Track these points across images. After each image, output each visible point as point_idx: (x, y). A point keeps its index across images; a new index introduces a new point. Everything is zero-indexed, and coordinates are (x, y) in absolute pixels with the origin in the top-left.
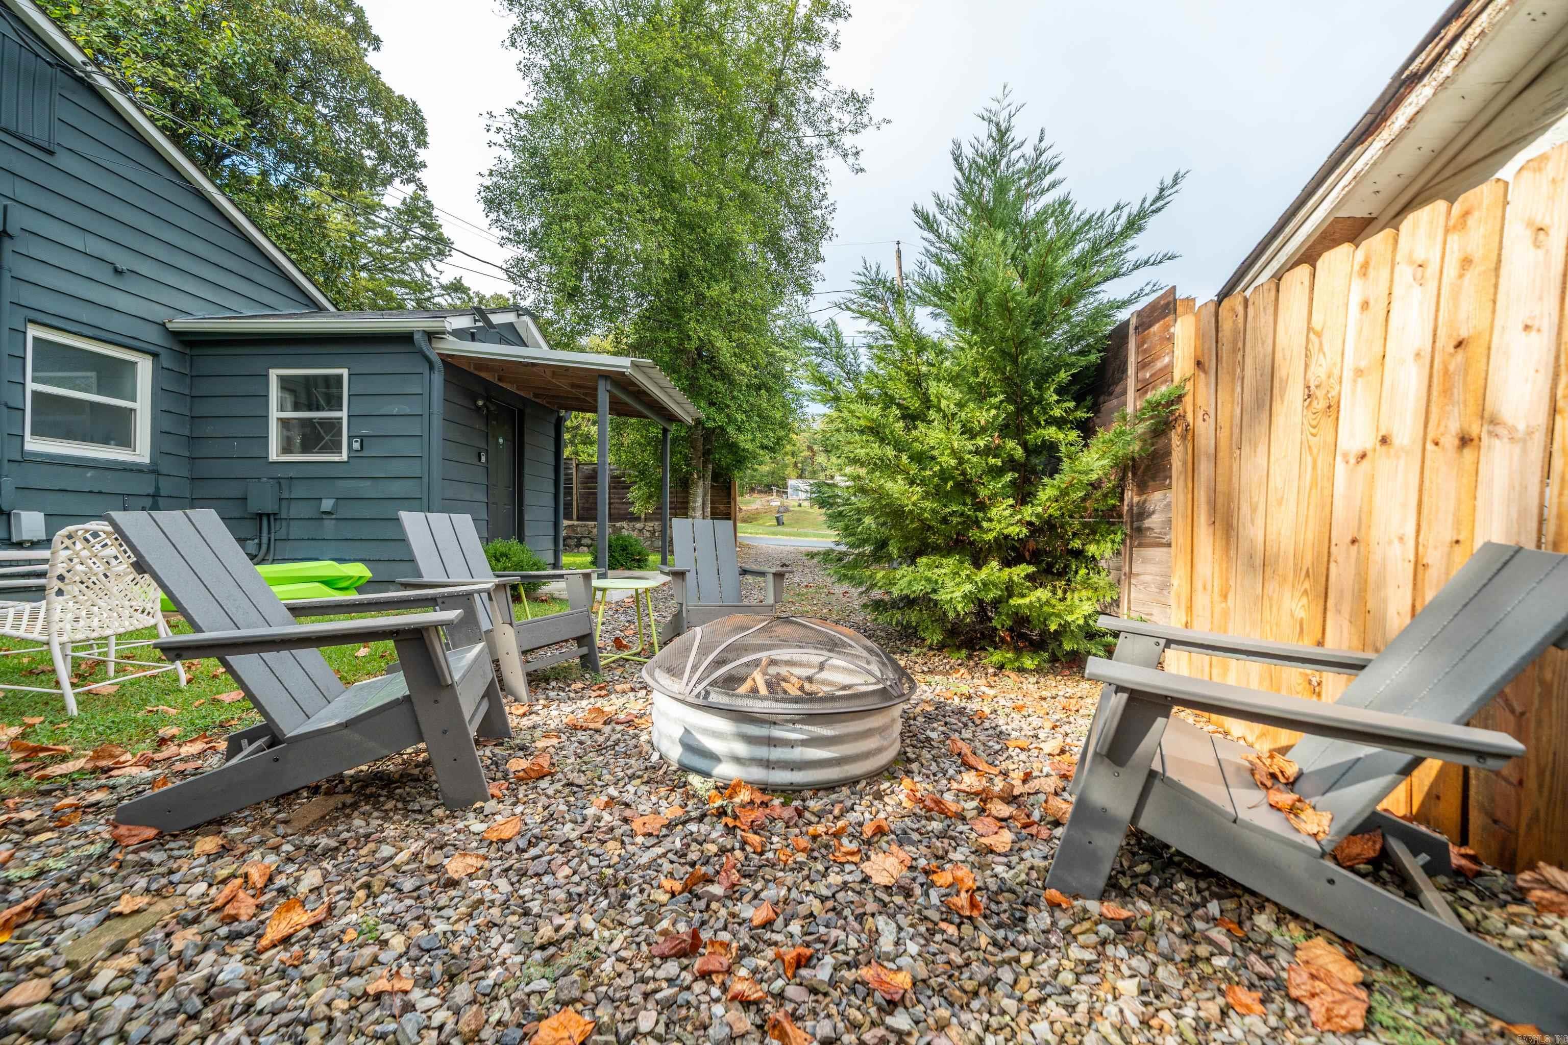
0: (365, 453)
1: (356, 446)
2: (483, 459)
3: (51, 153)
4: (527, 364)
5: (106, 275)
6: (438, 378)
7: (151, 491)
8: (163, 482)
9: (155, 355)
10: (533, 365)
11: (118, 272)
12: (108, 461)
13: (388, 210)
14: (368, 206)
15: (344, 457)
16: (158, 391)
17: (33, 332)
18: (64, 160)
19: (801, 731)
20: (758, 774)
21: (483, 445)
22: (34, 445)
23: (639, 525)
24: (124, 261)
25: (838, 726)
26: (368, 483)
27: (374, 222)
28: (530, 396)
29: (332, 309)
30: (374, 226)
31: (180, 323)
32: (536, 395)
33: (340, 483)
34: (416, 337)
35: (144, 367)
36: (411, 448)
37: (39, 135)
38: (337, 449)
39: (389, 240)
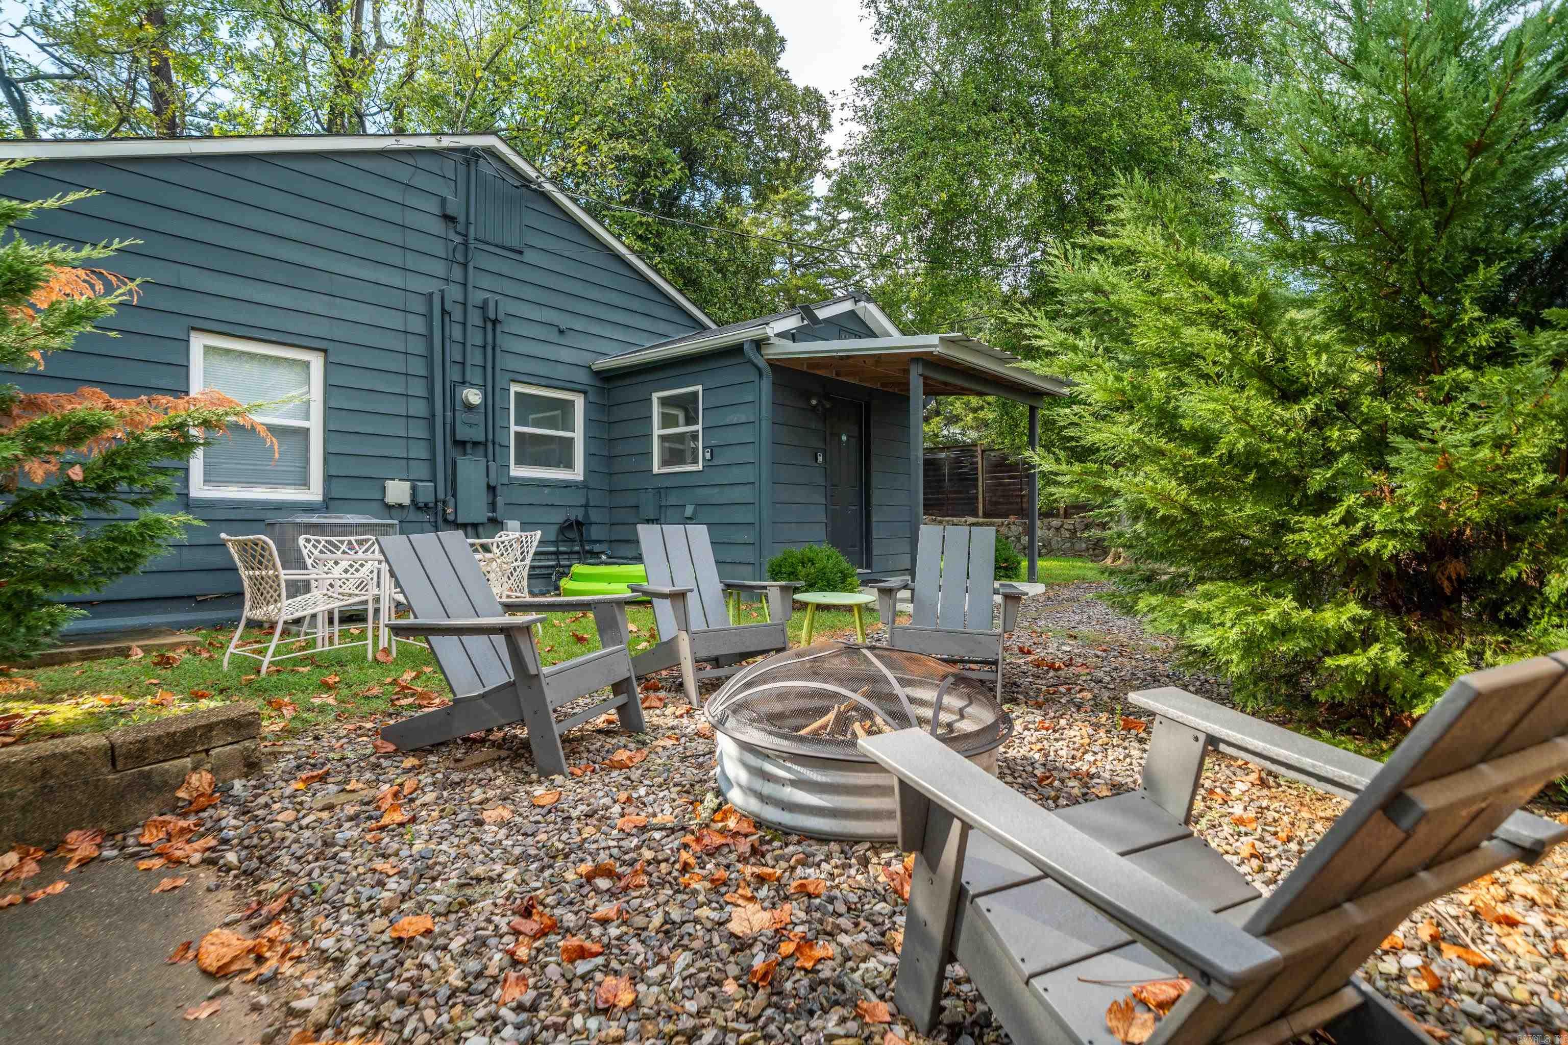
0: (715, 462)
1: (708, 455)
2: (820, 459)
3: (521, 253)
4: (841, 358)
5: (554, 336)
6: (766, 385)
7: (583, 502)
8: (591, 494)
9: (585, 393)
10: (848, 357)
11: (561, 332)
12: (557, 481)
13: (818, 201)
14: (799, 203)
15: (699, 467)
16: (588, 421)
17: (514, 388)
18: (530, 256)
19: (789, 770)
20: (754, 805)
21: (821, 445)
22: (517, 471)
23: (1055, 522)
24: (564, 321)
25: (833, 773)
26: (716, 490)
27: (806, 217)
28: (878, 386)
29: (714, 326)
30: (806, 220)
31: (601, 364)
32: (883, 385)
33: (698, 490)
34: (746, 347)
35: (579, 402)
36: (747, 454)
37: (515, 244)
38: (695, 461)
39: (823, 230)
